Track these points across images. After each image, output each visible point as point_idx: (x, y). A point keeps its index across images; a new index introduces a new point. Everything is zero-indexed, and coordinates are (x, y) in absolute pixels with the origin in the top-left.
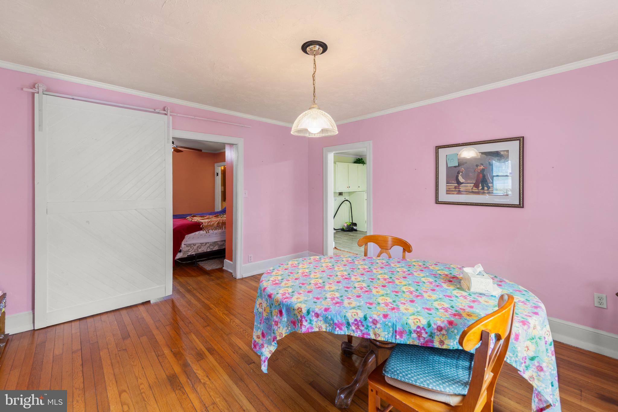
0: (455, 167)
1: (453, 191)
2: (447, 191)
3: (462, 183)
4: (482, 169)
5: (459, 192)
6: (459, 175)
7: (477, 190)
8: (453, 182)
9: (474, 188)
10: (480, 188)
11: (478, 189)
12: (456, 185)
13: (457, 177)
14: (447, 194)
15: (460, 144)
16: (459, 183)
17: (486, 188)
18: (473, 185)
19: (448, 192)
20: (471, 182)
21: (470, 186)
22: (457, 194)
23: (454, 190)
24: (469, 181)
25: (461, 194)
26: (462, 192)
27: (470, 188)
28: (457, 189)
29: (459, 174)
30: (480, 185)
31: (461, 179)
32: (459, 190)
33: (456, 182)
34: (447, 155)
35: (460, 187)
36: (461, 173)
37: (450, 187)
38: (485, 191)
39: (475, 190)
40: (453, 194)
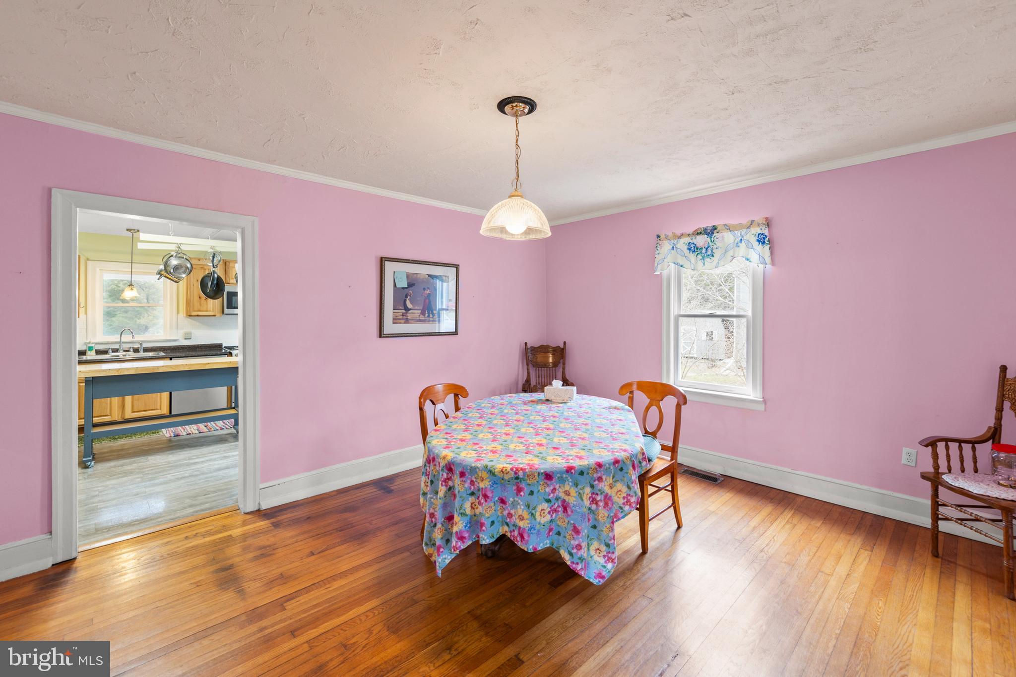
0: (403, 288)
1: (400, 319)
2: (394, 319)
3: (410, 309)
4: (429, 293)
5: (407, 321)
6: (407, 299)
7: (423, 318)
8: (401, 307)
9: (421, 316)
10: (427, 315)
11: (425, 317)
12: (404, 311)
13: (405, 301)
14: (393, 323)
15: (409, 260)
16: (407, 309)
17: (431, 316)
18: (420, 311)
19: (395, 321)
20: (419, 308)
21: (418, 313)
22: (405, 323)
23: (401, 317)
24: (416, 307)
25: (408, 323)
26: (410, 321)
27: (417, 315)
28: (404, 317)
29: (407, 297)
30: (427, 312)
31: (409, 305)
32: (407, 318)
33: (403, 308)
34: (394, 272)
35: (408, 314)
36: (409, 297)
37: (397, 315)
38: (431, 319)
39: (422, 318)
40: (400, 323)
